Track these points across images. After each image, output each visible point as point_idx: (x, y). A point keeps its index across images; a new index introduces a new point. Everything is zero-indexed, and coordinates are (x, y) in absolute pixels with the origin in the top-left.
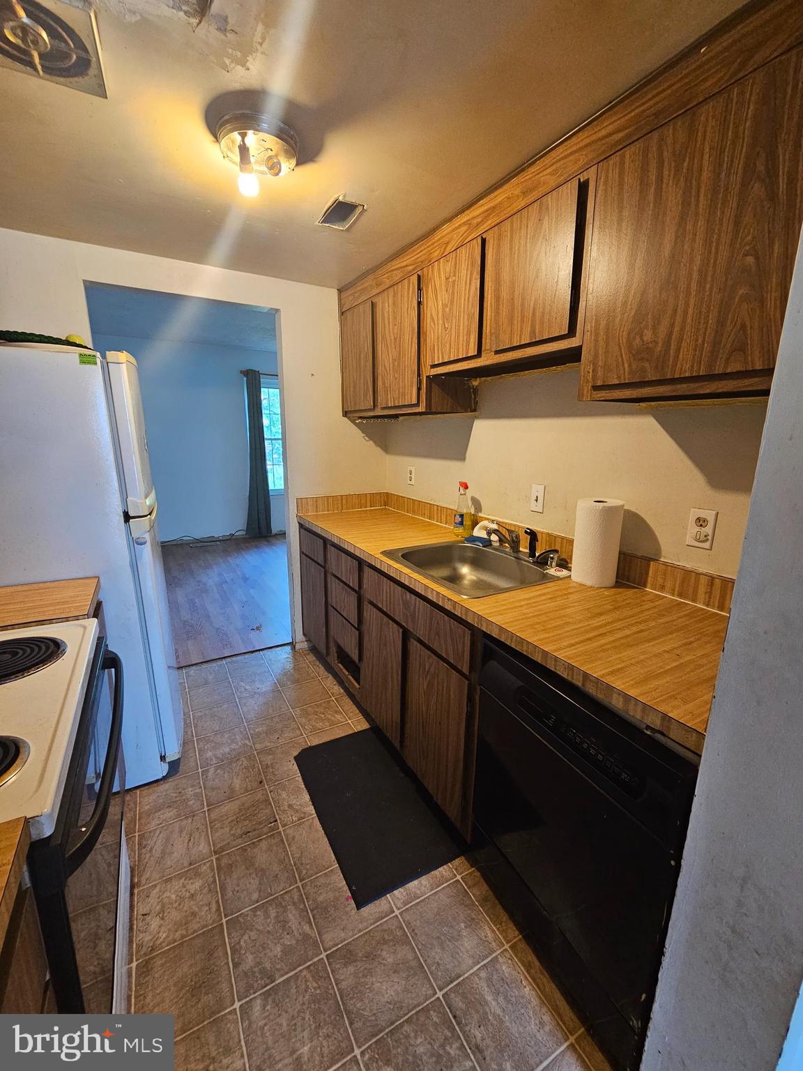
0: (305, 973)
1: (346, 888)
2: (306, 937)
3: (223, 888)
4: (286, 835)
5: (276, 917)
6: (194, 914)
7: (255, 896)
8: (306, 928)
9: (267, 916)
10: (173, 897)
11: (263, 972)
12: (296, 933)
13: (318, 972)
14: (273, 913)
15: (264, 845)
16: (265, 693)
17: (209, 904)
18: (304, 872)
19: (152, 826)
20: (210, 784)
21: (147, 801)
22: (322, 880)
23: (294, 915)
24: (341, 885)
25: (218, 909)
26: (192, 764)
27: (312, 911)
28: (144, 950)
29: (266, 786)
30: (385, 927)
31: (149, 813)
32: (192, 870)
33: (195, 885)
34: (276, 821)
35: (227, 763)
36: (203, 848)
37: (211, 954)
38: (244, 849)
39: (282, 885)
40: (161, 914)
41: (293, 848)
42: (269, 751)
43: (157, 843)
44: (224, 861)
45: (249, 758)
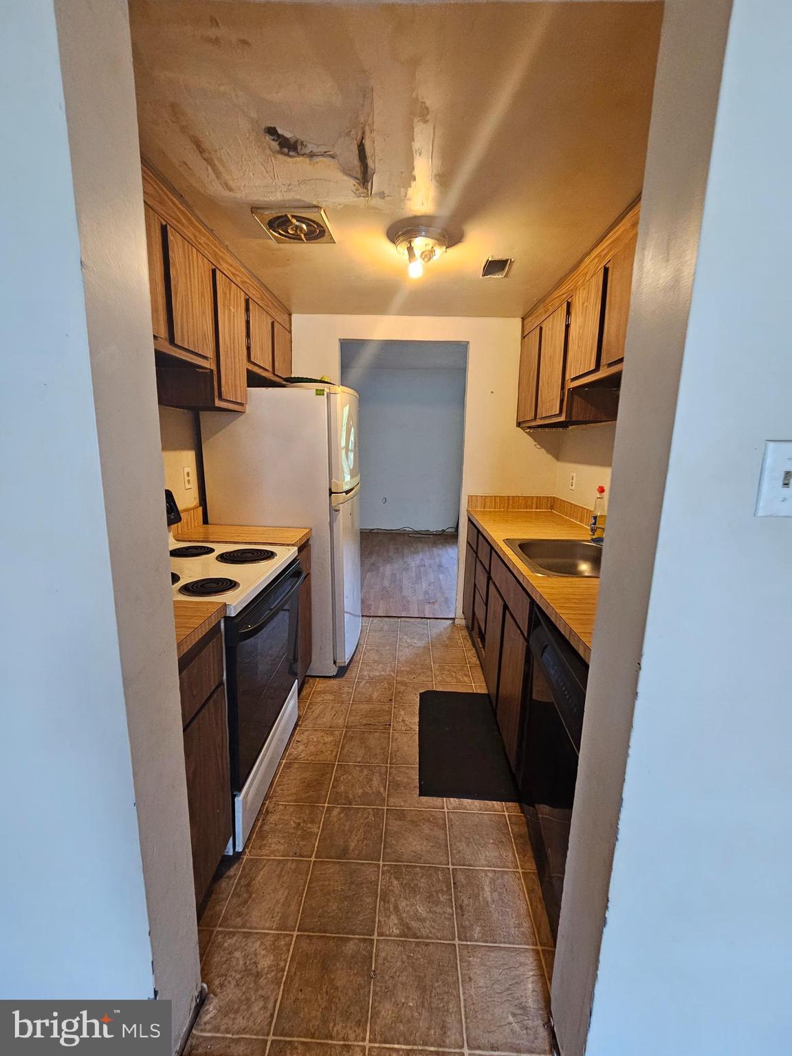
0: (370, 810)
1: (418, 780)
2: (379, 793)
3: (343, 748)
4: (393, 736)
5: (367, 775)
6: (322, 752)
7: (359, 759)
8: (382, 790)
9: (361, 771)
10: (315, 739)
11: (347, 797)
12: (374, 788)
13: (377, 813)
14: (365, 772)
15: (377, 735)
16: (419, 647)
17: (332, 751)
18: (394, 760)
19: (319, 699)
20: (359, 690)
21: (320, 685)
22: (403, 769)
23: (377, 779)
24: (415, 778)
25: (336, 756)
26: (353, 675)
27: (390, 782)
28: (291, 757)
29: (393, 704)
30: (433, 814)
31: (319, 693)
32: (330, 730)
33: (330, 739)
34: (390, 725)
35: (372, 681)
36: (341, 722)
37: (323, 775)
38: (364, 732)
39: (377, 761)
40: (306, 745)
41: (394, 744)
42: (405, 684)
43: (317, 709)
44: (350, 733)
45: (389, 684)
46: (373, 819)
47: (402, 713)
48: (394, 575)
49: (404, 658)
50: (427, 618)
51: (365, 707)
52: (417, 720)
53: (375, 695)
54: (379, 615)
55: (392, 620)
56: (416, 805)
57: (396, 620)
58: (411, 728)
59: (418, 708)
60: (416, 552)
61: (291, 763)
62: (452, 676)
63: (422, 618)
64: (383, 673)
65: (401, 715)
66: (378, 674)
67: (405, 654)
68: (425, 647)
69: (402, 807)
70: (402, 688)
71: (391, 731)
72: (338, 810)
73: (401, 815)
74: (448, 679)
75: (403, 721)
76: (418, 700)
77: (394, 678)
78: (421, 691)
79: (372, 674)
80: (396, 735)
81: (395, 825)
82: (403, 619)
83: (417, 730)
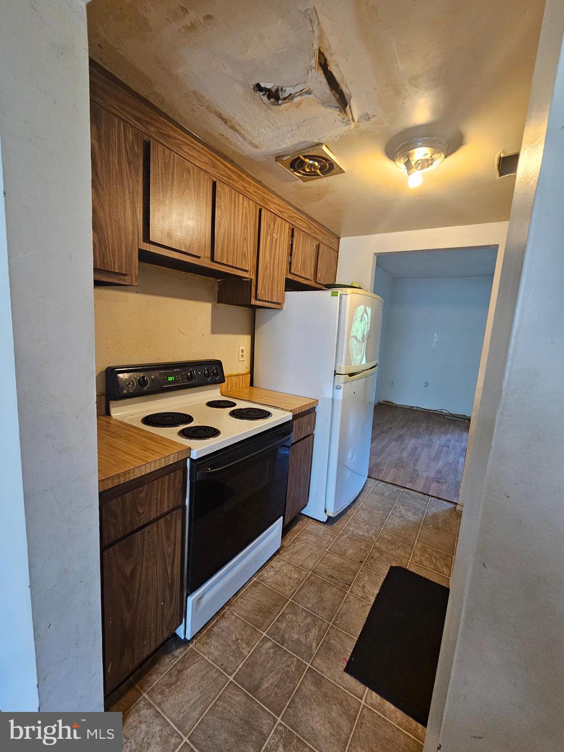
0: (295, 659)
1: (349, 654)
2: (310, 647)
3: (301, 588)
4: (348, 597)
5: (308, 624)
6: (284, 584)
7: (309, 605)
8: (314, 645)
9: (306, 618)
10: (285, 571)
11: (283, 636)
12: (308, 640)
13: (300, 666)
14: (309, 620)
15: (334, 589)
17: (292, 587)
18: (338, 622)
19: (303, 538)
20: (339, 541)
21: (311, 526)
22: (342, 636)
23: (315, 633)
24: (349, 650)
25: (293, 593)
27: (324, 641)
28: (261, 578)
29: (362, 566)
31: (307, 532)
32: (299, 568)
33: (296, 576)
34: (350, 586)
35: (353, 538)
36: (311, 564)
37: (275, 605)
38: (324, 582)
39: (323, 615)
40: (276, 572)
41: (345, 606)
42: (381, 552)
43: (299, 546)
44: (313, 578)
45: (367, 546)
46: (293, 670)
47: (366, 578)
48: (415, 449)
49: (389, 527)
50: (430, 496)
51: (337, 559)
52: (377, 591)
53: (350, 552)
54: (385, 481)
55: (396, 488)
56: (337, 679)
57: (400, 489)
58: (367, 597)
59: (383, 580)
60: (446, 433)
61: (258, 583)
62: (431, 562)
63: (424, 494)
64: (366, 534)
65: (364, 580)
66: (361, 533)
67: (394, 522)
68: (415, 523)
69: (323, 673)
70: (376, 555)
71: (348, 592)
72: (271, 644)
73: (319, 681)
74: (427, 563)
75: (363, 586)
76: (387, 572)
77: (374, 542)
78: (394, 565)
79: (356, 531)
80: (351, 598)
81: (309, 688)
82: (406, 490)
83: (373, 602)
